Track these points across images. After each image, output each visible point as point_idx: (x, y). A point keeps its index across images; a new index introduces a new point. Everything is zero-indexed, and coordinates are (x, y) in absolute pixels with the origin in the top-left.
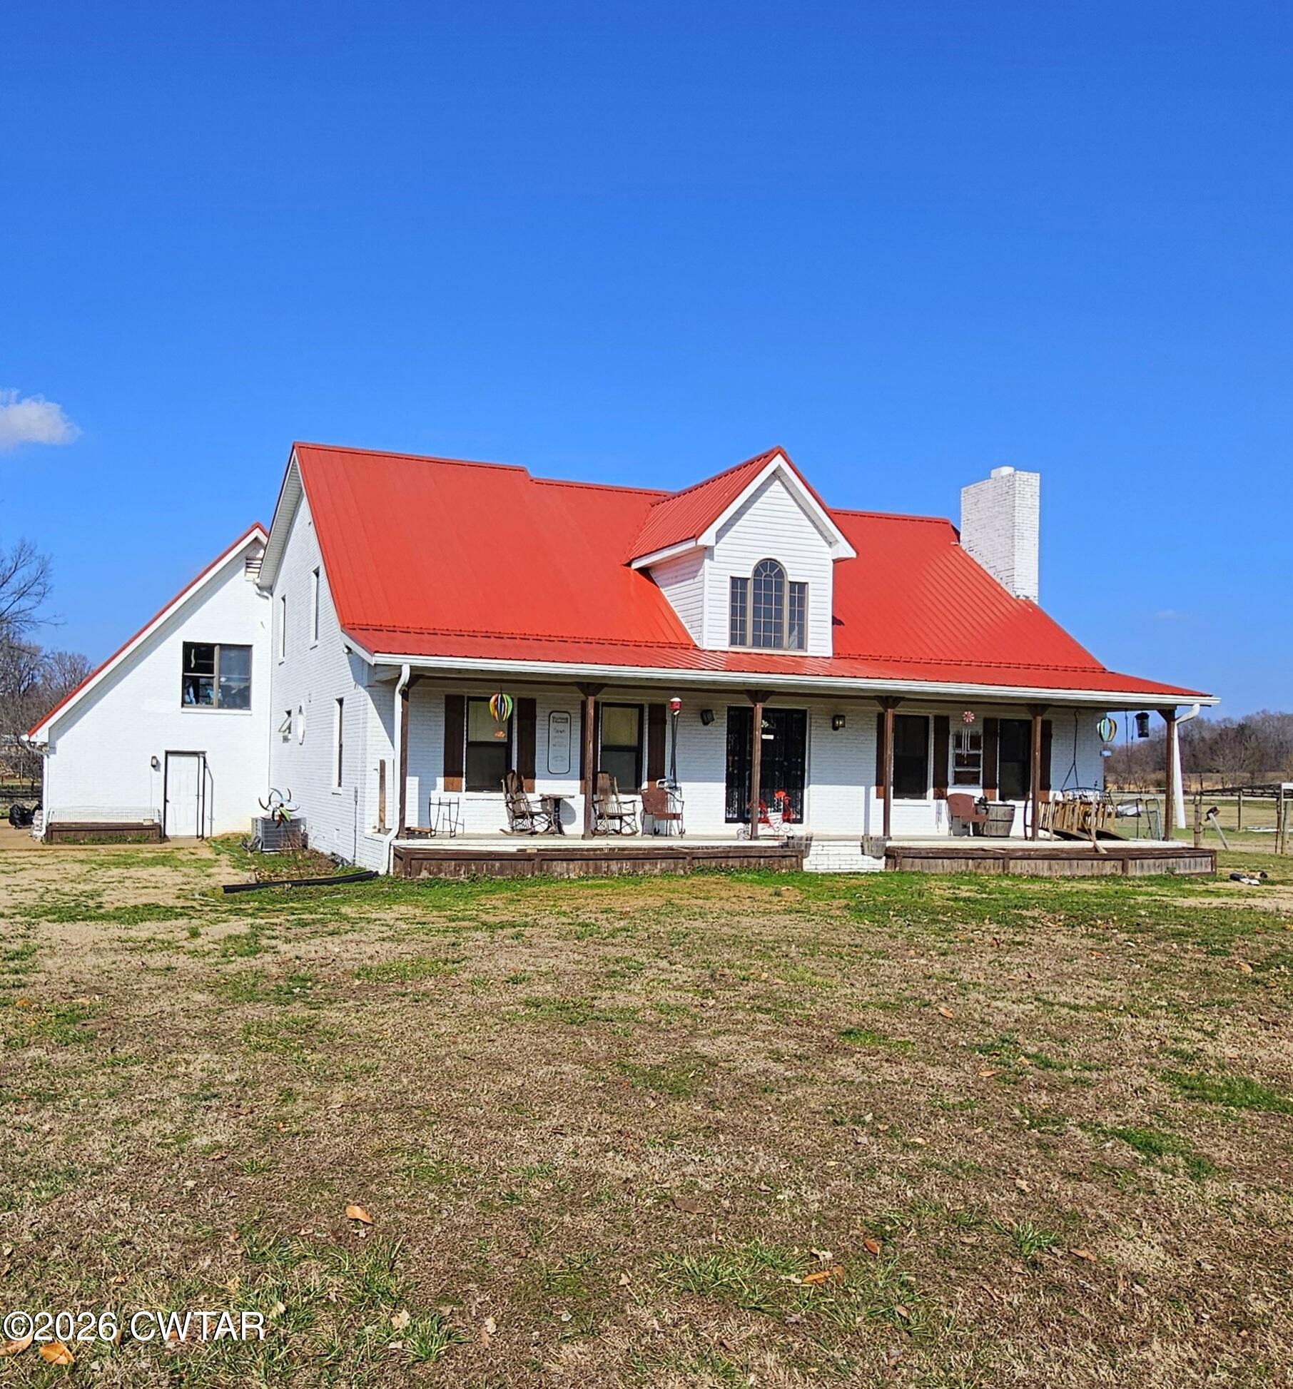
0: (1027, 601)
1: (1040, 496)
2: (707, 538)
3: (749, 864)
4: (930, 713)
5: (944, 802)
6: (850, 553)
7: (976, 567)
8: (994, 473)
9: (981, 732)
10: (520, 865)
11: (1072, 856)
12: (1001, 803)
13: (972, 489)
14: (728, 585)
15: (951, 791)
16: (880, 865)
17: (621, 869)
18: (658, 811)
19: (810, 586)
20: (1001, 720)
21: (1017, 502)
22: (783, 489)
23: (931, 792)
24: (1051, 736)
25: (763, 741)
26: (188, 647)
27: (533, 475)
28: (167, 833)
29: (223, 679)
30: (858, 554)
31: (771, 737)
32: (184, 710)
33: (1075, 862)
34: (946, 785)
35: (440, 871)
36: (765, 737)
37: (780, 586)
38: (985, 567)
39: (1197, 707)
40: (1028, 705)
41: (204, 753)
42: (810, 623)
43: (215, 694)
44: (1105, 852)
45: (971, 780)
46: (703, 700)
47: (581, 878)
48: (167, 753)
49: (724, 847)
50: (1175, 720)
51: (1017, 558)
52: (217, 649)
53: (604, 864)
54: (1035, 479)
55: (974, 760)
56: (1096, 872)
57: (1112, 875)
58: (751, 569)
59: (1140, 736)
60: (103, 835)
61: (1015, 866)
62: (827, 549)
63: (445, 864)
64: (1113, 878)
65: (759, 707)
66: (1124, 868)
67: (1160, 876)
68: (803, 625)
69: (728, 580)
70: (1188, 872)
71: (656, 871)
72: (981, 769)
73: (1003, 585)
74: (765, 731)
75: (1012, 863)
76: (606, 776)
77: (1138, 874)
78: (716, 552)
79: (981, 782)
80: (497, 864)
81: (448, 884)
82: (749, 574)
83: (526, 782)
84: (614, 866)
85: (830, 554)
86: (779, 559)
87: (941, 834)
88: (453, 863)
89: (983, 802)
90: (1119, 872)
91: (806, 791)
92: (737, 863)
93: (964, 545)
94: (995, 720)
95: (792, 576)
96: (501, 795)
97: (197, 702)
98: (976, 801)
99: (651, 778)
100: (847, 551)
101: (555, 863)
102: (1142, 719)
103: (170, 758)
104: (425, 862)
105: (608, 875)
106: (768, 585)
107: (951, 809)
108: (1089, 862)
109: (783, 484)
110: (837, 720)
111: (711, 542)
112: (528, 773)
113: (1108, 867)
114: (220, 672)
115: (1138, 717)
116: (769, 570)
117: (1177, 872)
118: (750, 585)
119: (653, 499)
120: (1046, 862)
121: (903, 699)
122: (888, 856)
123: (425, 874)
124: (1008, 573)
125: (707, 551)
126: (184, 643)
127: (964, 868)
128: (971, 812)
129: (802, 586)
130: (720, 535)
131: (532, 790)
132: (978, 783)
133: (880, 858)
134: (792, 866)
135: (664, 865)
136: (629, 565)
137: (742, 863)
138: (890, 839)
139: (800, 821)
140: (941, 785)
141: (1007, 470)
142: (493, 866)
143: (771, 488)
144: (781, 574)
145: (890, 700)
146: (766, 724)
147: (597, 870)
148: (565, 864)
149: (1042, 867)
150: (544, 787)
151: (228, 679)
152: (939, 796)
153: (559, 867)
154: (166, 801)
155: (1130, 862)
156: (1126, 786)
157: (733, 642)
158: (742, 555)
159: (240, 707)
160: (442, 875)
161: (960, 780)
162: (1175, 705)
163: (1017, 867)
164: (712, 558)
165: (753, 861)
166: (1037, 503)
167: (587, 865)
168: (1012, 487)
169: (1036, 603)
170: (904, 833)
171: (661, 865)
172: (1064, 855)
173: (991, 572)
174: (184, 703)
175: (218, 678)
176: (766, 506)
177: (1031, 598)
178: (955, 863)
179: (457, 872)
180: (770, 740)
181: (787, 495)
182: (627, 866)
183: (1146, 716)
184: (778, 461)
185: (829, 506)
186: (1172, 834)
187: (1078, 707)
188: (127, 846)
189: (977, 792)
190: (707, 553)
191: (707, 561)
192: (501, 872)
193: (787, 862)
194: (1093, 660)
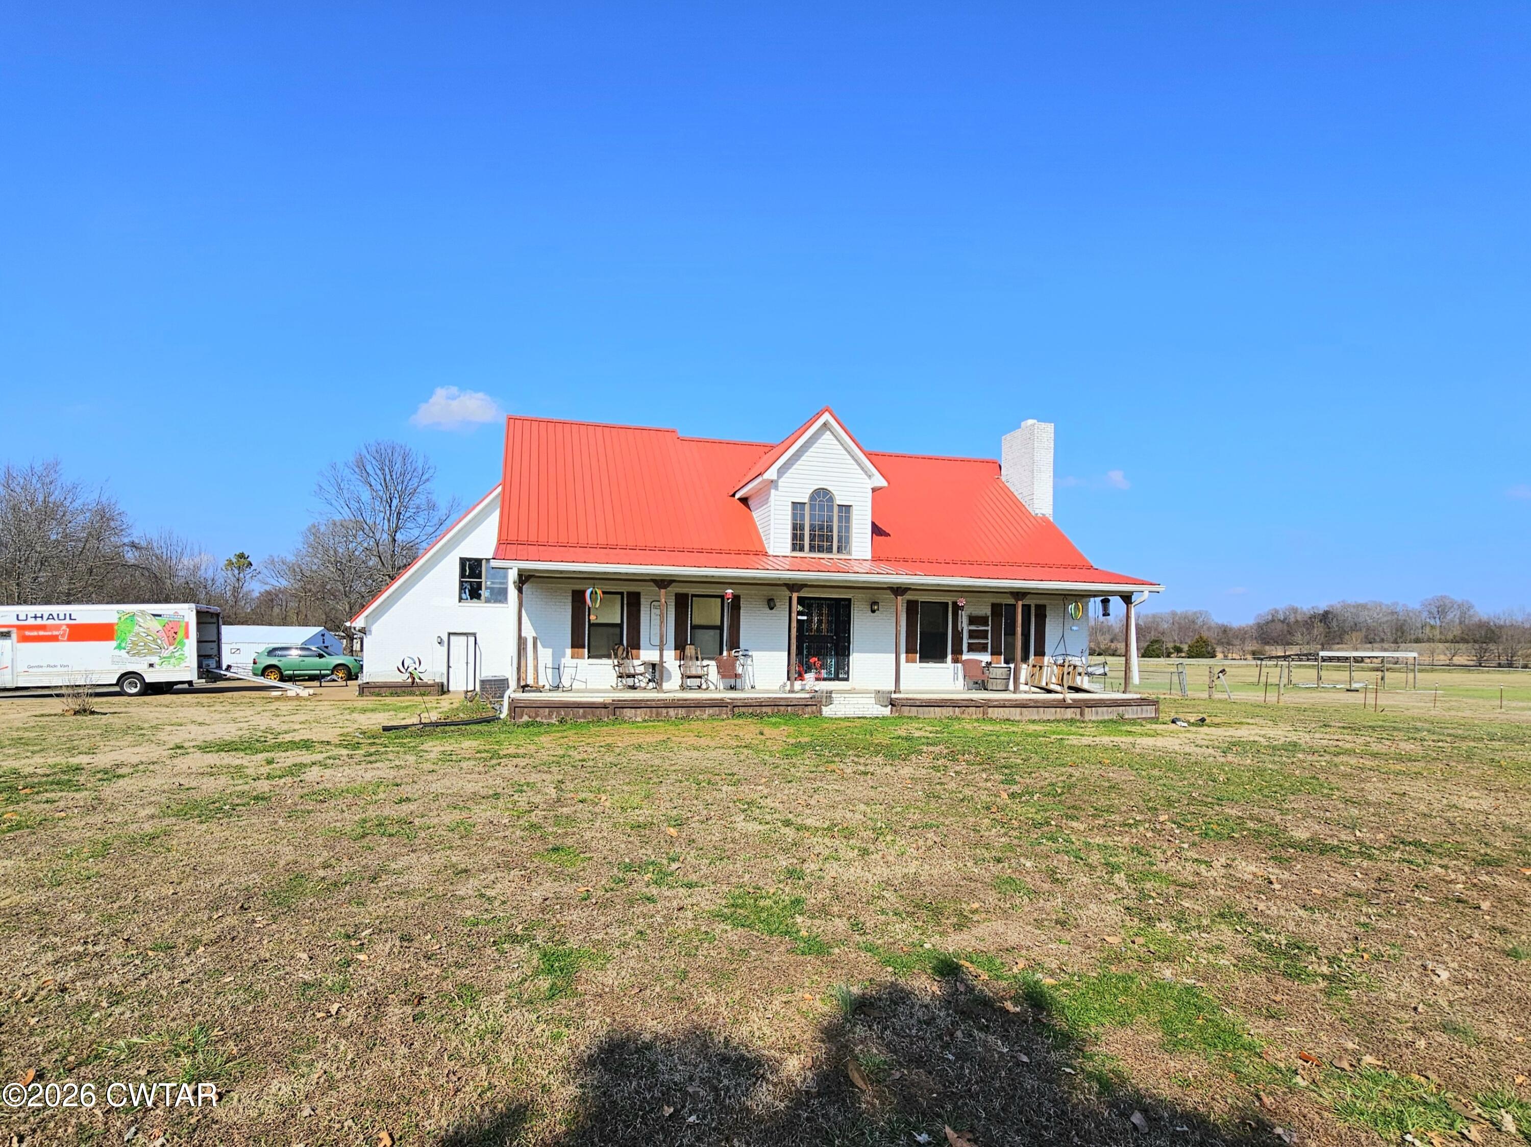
0: (1044, 519)
1: (1055, 440)
2: (771, 474)
3: (779, 711)
4: (949, 599)
5: (960, 665)
6: (883, 483)
7: (1009, 494)
8: (1023, 424)
9: (989, 613)
10: (598, 711)
11: (1039, 705)
12: (1005, 665)
13: (1008, 437)
14: (790, 508)
15: (965, 657)
16: (887, 711)
17: (677, 714)
18: (729, 673)
19: (854, 508)
20: (1006, 605)
21: (1036, 445)
22: (832, 437)
23: (949, 657)
24: (1045, 616)
25: (798, 621)
26: (463, 561)
27: (680, 435)
28: (450, 689)
29: (489, 583)
30: (889, 483)
31: (805, 618)
32: (461, 604)
33: (1042, 709)
34: (961, 653)
35: (537, 715)
36: (800, 617)
37: (831, 509)
38: (1016, 493)
39: (1146, 593)
40: (1012, 593)
41: (474, 635)
42: (854, 535)
43: (484, 593)
44: (1070, 702)
45: (983, 649)
46: (768, 592)
47: (645, 721)
48: (449, 634)
49: (765, 698)
50: (1131, 603)
51: (1036, 487)
52: (484, 562)
53: (664, 711)
54: (1050, 428)
55: (984, 635)
56: (1058, 717)
57: (1072, 719)
58: (808, 496)
59: (1104, 615)
60: (399, 690)
61: (993, 712)
62: (868, 481)
63: (541, 710)
64: (1072, 721)
65: (795, 596)
66: (1082, 714)
67: (1111, 720)
68: (848, 537)
69: (790, 504)
70: (1135, 716)
71: (705, 716)
72: (989, 641)
73: (1027, 506)
74: (799, 613)
75: (990, 710)
76: (692, 647)
77: (1094, 718)
78: (780, 484)
79: (989, 650)
80: (581, 711)
81: (541, 724)
82: (806, 500)
83: (634, 652)
84: (672, 712)
85: (869, 484)
86: (829, 488)
87: (958, 688)
88: (547, 710)
89: (989, 664)
90: (1078, 717)
91: (851, 658)
92: (768, 710)
93: (1003, 478)
94: (1001, 605)
95: (839, 500)
96: (610, 661)
97: (471, 599)
98: (983, 664)
99: (730, 649)
100: (881, 482)
101: (625, 710)
102: (1105, 602)
103: (452, 637)
104: (526, 710)
105: (668, 719)
106: (821, 508)
107: (964, 669)
108: (1053, 710)
109: (832, 433)
110: (874, 607)
111: (775, 477)
112: (635, 644)
113: (1069, 713)
114: (486, 578)
115: (1102, 601)
116: (822, 496)
117: (1126, 717)
118: (807, 507)
119: (766, 449)
120: (1018, 709)
121: (910, 589)
122: (893, 705)
123: (525, 718)
124: (1030, 497)
125: (773, 483)
126: (461, 558)
127: (951, 714)
128: (980, 672)
129: (848, 507)
130: (781, 471)
131: (638, 658)
132: (987, 651)
133: (886, 706)
134: (813, 712)
135: (711, 711)
136: (733, 495)
137: (773, 710)
138: (900, 692)
139: (847, 679)
140: (957, 652)
141: (1030, 422)
142: (578, 712)
143: (824, 437)
144: (831, 499)
145: (899, 591)
146: (800, 608)
147: (658, 714)
148: (633, 710)
149: (1015, 713)
150: (648, 655)
151: (493, 583)
152: (955, 661)
153: (628, 713)
154: (449, 667)
155: (1087, 709)
156: (1230, 655)
157: (794, 549)
158: (801, 486)
159: (500, 602)
160: (538, 719)
161: (971, 648)
162: (1132, 593)
163: (993, 713)
164: (776, 488)
165: (782, 708)
166: (1052, 445)
167: (651, 712)
168: (1032, 434)
169: (1051, 519)
170: (913, 688)
171: (710, 711)
172: (1032, 704)
173: (1019, 497)
174: (461, 599)
175: (486, 581)
176: (819, 450)
177: (1047, 515)
178: (944, 710)
179: (550, 716)
180: (803, 620)
181: (836, 442)
182: (682, 712)
183: (1108, 601)
184: (826, 417)
185: (866, 449)
186: (1130, 688)
187: (1065, 595)
188: (415, 698)
189: (985, 658)
190: (773, 485)
191: (773, 491)
192: (584, 717)
193: (809, 709)
194: (1084, 559)
